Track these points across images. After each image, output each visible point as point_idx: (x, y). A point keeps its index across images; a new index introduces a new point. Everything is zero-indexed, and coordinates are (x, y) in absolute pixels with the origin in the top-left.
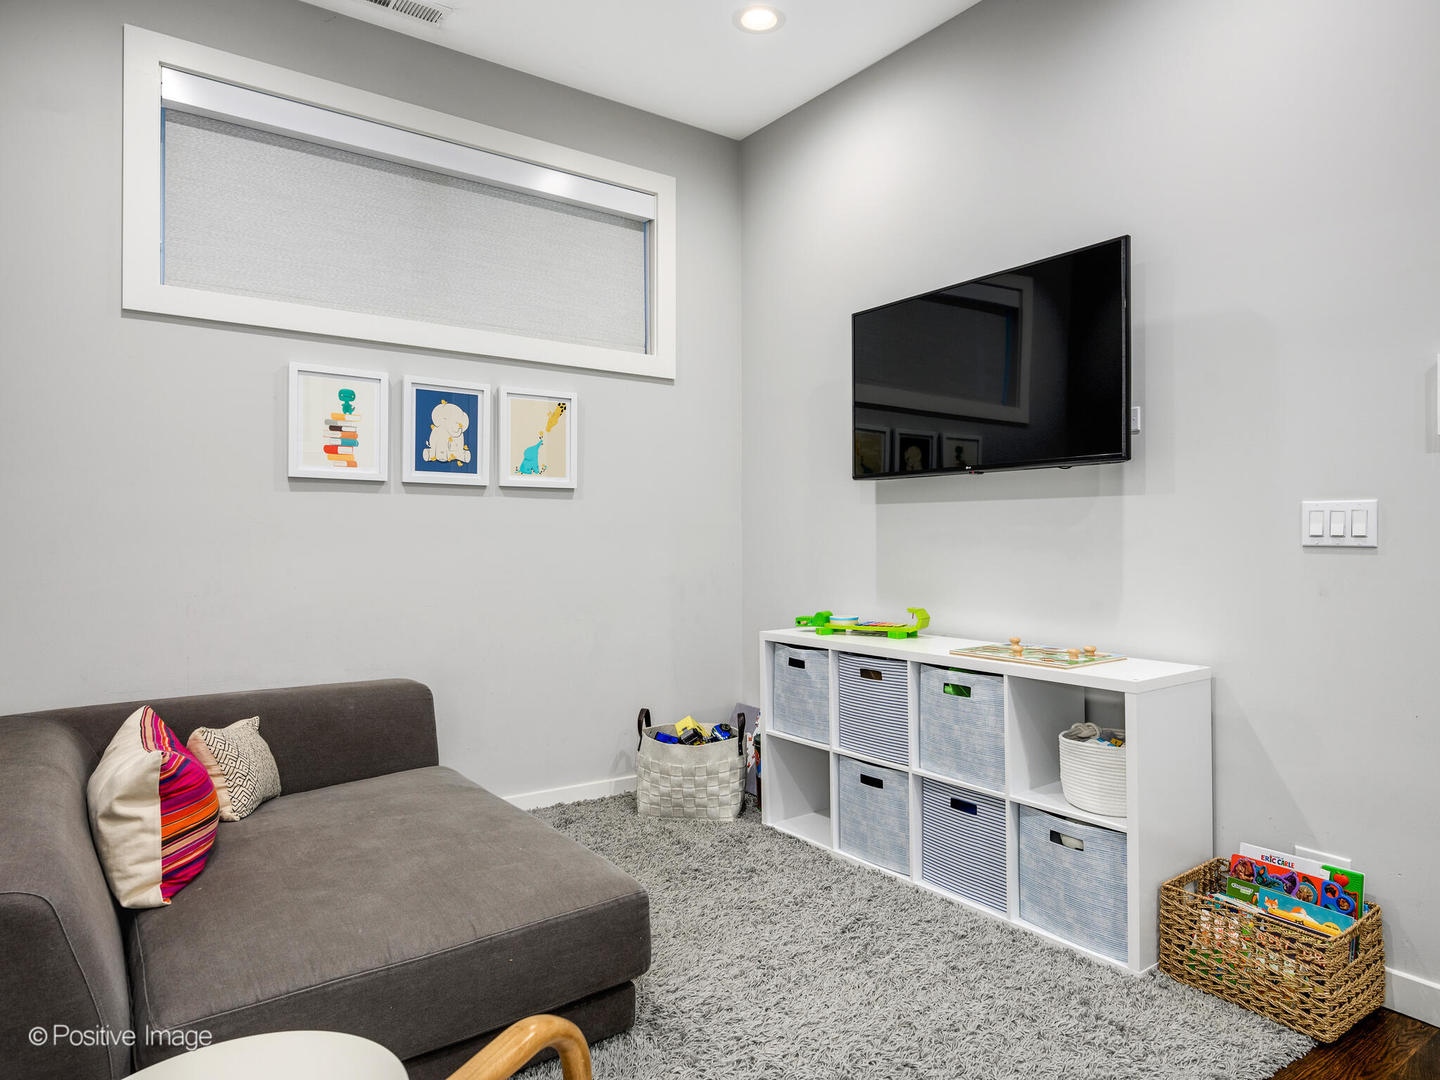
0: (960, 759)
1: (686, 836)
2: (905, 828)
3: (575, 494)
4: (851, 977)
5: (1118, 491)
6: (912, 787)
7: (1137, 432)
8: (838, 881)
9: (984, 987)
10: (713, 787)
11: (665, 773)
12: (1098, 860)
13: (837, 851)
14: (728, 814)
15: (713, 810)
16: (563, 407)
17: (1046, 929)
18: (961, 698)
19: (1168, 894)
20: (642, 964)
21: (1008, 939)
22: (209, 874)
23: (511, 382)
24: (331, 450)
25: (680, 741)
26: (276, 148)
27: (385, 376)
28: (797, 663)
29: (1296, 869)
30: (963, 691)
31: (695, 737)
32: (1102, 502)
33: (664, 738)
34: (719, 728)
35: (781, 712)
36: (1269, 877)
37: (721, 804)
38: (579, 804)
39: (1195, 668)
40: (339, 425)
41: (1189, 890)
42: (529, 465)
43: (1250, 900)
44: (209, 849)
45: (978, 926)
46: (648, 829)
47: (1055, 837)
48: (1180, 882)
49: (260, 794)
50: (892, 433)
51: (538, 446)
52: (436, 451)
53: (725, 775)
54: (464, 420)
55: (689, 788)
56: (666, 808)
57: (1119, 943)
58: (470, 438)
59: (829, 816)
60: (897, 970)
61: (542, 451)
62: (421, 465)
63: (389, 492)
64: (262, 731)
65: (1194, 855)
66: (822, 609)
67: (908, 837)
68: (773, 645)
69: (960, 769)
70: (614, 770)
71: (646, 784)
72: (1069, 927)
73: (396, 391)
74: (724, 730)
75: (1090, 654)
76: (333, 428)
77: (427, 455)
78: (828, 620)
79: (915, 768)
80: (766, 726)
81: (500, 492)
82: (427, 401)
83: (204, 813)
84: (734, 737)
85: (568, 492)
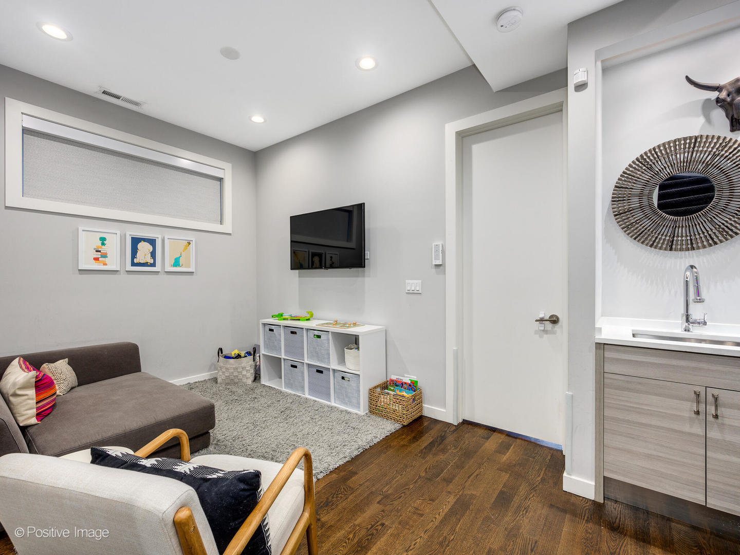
0: (318, 357)
1: (234, 389)
2: (303, 380)
3: (195, 274)
4: (281, 425)
5: (364, 276)
6: (305, 367)
7: (368, 259)
8: (283, 398)
9: (320, 423)
10: (244, 373)
11: (227, 369)
12: (353, 384)
13: (284, 389)
14: (250, 382)
15: (245, 380)
16: (189, 243)
17: (341, 405)
18: (318, 339)
19: (372, 391)
20: (212, 425)
21: (330, 409)
22: (54, 412)
23: (169, 235)
24: (96, 259)
25: (233, 358)
26: (72, 146)
27: (118, 232)
28: (271, 330)
29: (403, 381)
30: (319, 337)
31: (239, 356)
32: (360, 279)
33: (226, 357)
34: (247, 353)
35: (267, 346)
36: (397, 384)
37: (247, 378)
38: (196, 382)
39: (382, 327)
40: (100, 250)
41: (379, 390)
42: (177, 263)
43: (393, 391)
44: (53, 405)
45: (322, 406)
46: (221, 388)
47: (343, 378)
48: (376, 387)
49: (70, 386)
50: (309, 252)
51: (180, 257)
52: (140, 258)
53: (248, 368)
54: (151, 248)
55: (236, 374)
56: (227, 381)
57: (358, 407)
58: (153, 255)
59: (281, 378)
60: (296, 421)
61: (181, 259)
62: (133, 264)
63: (120, 274)
64: (69, 364)
65: (381, 380)
66: (281, 312)
67: (304, 383)
68: (264, 325)
69: (318, 360)
70: (210, 370)
71: (221, 373)
72: (346, 404)
73: (123, 238)
74: (249, 354)
75: (355, 324)
76: (97, 251)
77: (136, 261)
78: (282, 316)
79: (306, 361)
80: (263, 351)
81: (165, 273)
82: (136, 241)
83: (52, 392)
84: (251, 355)
85: (191, 273)
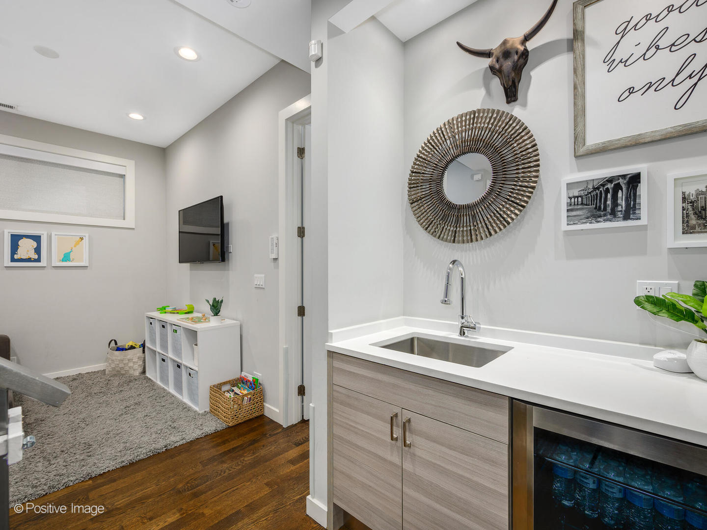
0: (176, 352)
2: (168, 374)
3: (88, 268)
6: (170, 361)
7: (230, 253)
10: (131, 364)
13: (158, 383)
15: (131, 372)
16: (82, 239)
18: (176, 333)
19: (211, 389)
23: (55, 232)
25: (125, 350)
28: (151, 324)
29: (248, 378)
30: (176, 331)
31: (132, 348)
32: (226, 273)
33: (121, 349)
34: (142, 344)
35: (150, 340)
37: (134, 370)
42: (66, 259)
47: (190, 375)
51: (70, 252)
52: (22, 254)
53: (135, 360)
54: (35, 244)
55: (121, 365)
56: (115, 372)
57: (198, 404)
58: (38, 250)
61: (72, 254)
66: (166, 305)
67: (169, 377)
69: (177, 355)
72: (192, 401)
77: (16, 257)
78: (165, 309)
79: (170, 356)
80: (148, 345)
81: (53, 268)
82: (16, 238)
85: (85, 267)
